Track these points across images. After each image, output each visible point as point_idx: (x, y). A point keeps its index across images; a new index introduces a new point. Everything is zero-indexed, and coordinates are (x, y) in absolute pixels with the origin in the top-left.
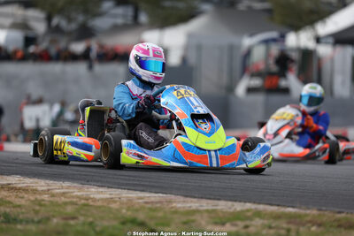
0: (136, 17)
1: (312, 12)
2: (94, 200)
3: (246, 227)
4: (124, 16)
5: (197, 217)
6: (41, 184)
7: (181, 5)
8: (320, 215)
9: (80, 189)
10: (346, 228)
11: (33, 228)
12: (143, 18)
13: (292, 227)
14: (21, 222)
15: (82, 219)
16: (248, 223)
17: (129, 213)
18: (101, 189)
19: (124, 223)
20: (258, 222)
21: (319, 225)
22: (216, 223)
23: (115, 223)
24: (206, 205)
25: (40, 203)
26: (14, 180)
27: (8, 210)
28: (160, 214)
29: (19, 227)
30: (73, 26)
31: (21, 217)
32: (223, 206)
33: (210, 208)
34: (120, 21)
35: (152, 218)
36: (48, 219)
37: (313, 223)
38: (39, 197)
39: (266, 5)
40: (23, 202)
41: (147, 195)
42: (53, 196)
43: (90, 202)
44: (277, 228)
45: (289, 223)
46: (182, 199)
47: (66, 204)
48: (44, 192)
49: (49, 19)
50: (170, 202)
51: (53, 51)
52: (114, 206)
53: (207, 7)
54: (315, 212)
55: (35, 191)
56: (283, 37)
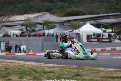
0: (44, 27)
1: (78, 26)
2: (26, 65)
3: (54, 69)
4: (42, 27)
5: (45, 68)
6: (16, 62)
7: (52, 25)
8: (70, 67)
9: (24, 62)
10: (74, 69)
11: (11, 70)
12: (45, 28)
13: (63, 69)
14: (9, 69)
15: (22, 68)
16: (55, 68)
17: (32, 67)
18: (28, 62)
19: (30, 69)
20: (57, 68)
21: (69, 69)
22: (48, 69)
23: (28, 69)
24: (48, 65)
25: (15, 65)
26: (11, 61)
27: (8, 67)
28: (38, 67)
29: (9, 70)
30: (31, 29)
31: (10, 68)
32: (52, 65)
33: (49, 66)
34: (41, 28)
35: (36, 68)
36: (15, 69)
37: (68, 68)
38: (15, 64)
39: (69, 25)
40: (11, 65)
41: (37, 63)
42: (18, 64)
43: (25, 65)
44: (60, 69)
45: (63, 68)
46: (43, 64)
47: (20, 65)
48: (17, 63)
49: (27, 28)
50: (41, 65)
51: (27, 34)
52: (30, 66)
53: (58, 25)
54: (69, 66)
55: (15, 63)
56: (73, 31)
